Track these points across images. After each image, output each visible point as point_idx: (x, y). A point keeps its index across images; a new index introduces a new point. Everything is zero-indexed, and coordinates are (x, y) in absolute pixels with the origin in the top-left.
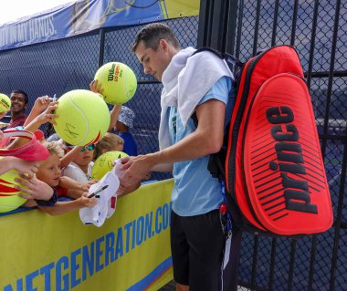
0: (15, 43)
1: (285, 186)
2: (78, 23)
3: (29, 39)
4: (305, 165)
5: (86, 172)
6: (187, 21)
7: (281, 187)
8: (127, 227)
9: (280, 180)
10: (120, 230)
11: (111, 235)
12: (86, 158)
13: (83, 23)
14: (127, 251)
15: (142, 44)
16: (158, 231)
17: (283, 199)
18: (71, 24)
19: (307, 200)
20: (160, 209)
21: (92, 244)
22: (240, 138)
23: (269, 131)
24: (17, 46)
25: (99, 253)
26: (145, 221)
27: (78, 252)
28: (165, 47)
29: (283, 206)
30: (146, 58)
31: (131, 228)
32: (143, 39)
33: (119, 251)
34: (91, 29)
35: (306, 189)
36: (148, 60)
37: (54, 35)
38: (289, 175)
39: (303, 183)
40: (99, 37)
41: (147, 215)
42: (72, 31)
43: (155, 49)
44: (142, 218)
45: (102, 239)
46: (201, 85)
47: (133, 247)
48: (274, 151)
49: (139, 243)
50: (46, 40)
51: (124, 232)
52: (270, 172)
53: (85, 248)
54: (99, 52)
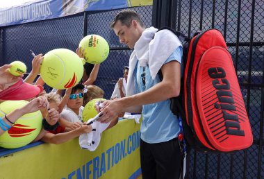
0: (21, 21)
1: (225, 119)
2: (68, 8)
3: (31, 18)
4: (235, 104)
5: (77, 114)
6: (144, 8)
7: (222, 119)
8: (108, 151)
9: (222, 115)
10: (103, 154)
11: (97, 158)
12: (78, 103)
13: (72, 8)
14: (108, 169)
15: (119, 22)
16: (129, 153)
17: (224, 128)
18: (63, 8)
19: (239, 127)
20: (130, 137)
21: (84, 167)
22: (192, 88)
23: (211, 83)
24: (22, 22)
25: (89, 173)
26: (121, 146)
27: (73, 173)
28: (135, 25)
29: (225, 132)
30: (121, 32)
31: (111, 152)
32: (120, 19)
33: (103, 169)
34: (77, 12)
35: (237, 121)
36: (123, 34)
37: (51, 15)
38: (227, 111)
39: (235, 116)
40: (83, 18)
41: (122, 142)
42: (64, 13)
43: (129, 26)
44: (118, 144)
45: (91, 162)
46: (166, 51)
47: (113, 165)
48: (216, 96)
49: (117, 162)
50: (44, 19)
51: (106, 155)
52: (215, 110)
53: (79, 170)
54: (83, 28)
